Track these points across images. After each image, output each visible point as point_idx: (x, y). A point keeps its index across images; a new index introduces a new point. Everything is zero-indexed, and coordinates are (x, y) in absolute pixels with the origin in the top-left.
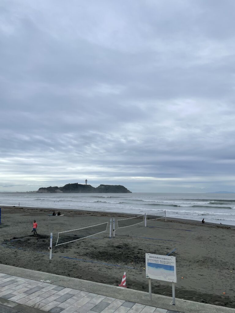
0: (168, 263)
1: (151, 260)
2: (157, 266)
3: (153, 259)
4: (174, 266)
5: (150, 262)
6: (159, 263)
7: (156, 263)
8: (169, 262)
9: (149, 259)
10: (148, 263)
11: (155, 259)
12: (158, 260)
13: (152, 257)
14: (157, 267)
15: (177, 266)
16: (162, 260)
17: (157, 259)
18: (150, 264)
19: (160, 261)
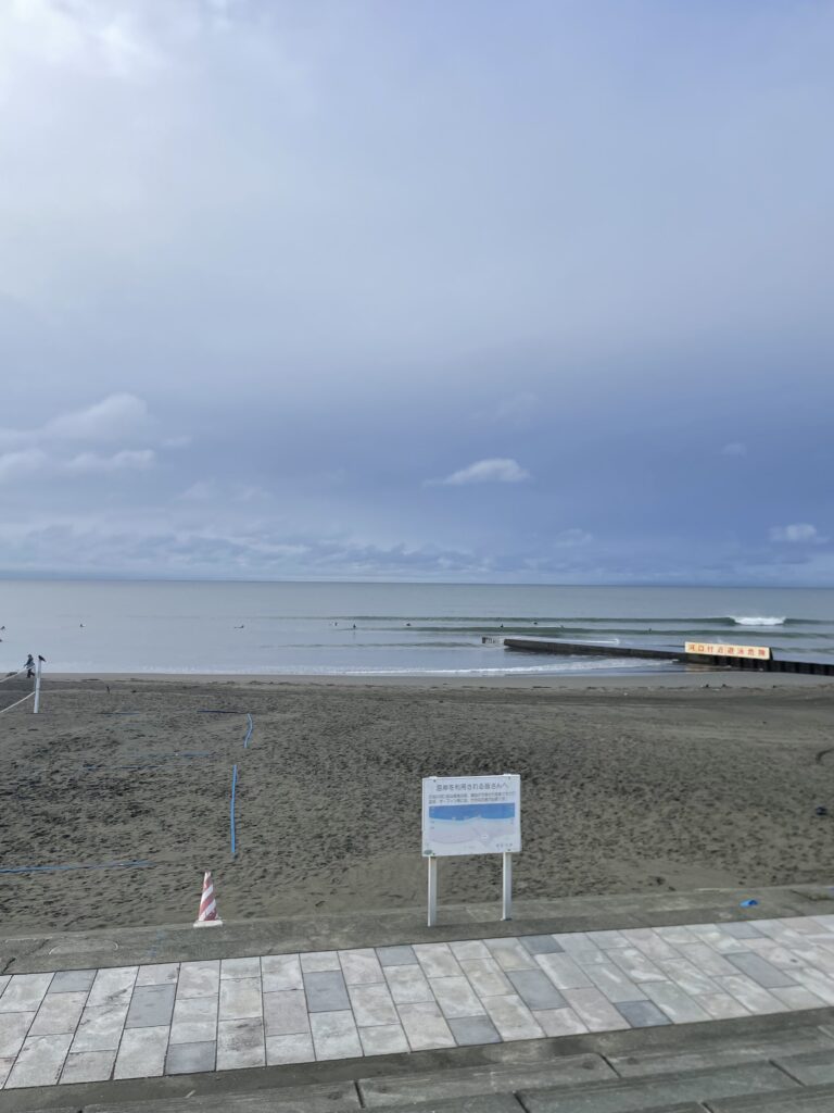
0: (496, 799)
1: (442, 796)
2: (462, 812)
3: (448, 792)
4: (513, 804)
5: (438, 804)
6: (469, 803)
7: (457, 804)
8: (500, 794)
9: (434, 797)
10: (431, 809)
11: (456, 792)
12: (466, 791)
13: (445, 787)
14: (460, 818)
15: (523, 802)
16: (478, 791)
17: (462, 792)
18: (438, 813)
19: (472, 795)
